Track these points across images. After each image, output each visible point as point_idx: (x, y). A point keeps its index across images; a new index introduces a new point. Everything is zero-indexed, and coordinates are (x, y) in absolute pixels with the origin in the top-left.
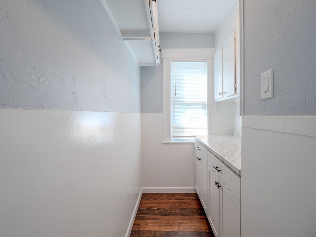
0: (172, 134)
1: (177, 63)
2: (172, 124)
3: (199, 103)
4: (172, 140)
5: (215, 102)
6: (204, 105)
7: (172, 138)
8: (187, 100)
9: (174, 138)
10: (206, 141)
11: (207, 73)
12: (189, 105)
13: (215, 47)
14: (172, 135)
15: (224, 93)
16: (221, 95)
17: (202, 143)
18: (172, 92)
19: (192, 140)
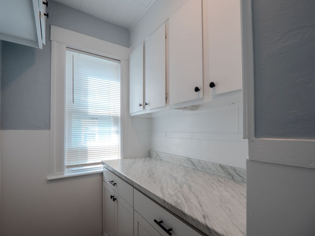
0: (67, 163)
1: (76, 54)
2: (67, 147)
3: (109, 116)
4: (67, 173)
5: (130, 116)
6: (115, 119)
7: (66, 170)
8: (91, 111)
9: (70, 169)
10: (118, 169)
11: (120, 78)
12: (94, 118)
13: (130, 47)
14: (66, 165)
15: (147, 104)
16: (142, 107)
17: (114, 173)
18: (68, 97)
19: (100, 168)
